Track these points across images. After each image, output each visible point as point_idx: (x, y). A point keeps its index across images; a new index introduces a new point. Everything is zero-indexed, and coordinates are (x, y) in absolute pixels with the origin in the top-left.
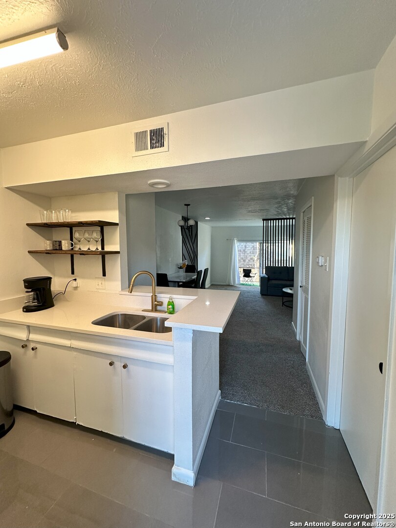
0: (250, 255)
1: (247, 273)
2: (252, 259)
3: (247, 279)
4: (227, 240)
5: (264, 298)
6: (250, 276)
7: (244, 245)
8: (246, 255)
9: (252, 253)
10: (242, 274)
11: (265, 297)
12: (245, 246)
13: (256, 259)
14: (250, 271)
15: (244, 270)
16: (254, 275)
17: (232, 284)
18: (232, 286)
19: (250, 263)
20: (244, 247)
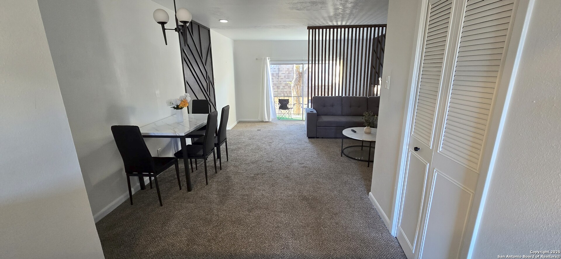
0: (284, 80)
1: (284, 105)
2: (286, 84)
3: (283, 111)
4: (257, 59)
5: (313, 143)
6: (288, 108)
7: (277, 67)
8: (280, 80)
9: (286, 77)
10: (278, 106)
11: (313, 140)
12: (279, 69)
13: (292, 85)
14: (287, 101)
15: (280, 101)
16: (292, 106)
17: (267, 120)
18: (266, 122)
19: (285, 90)
20: (277, 70)
